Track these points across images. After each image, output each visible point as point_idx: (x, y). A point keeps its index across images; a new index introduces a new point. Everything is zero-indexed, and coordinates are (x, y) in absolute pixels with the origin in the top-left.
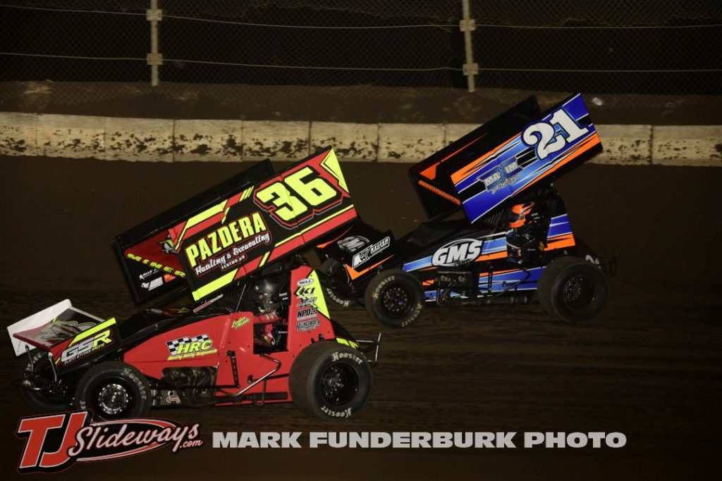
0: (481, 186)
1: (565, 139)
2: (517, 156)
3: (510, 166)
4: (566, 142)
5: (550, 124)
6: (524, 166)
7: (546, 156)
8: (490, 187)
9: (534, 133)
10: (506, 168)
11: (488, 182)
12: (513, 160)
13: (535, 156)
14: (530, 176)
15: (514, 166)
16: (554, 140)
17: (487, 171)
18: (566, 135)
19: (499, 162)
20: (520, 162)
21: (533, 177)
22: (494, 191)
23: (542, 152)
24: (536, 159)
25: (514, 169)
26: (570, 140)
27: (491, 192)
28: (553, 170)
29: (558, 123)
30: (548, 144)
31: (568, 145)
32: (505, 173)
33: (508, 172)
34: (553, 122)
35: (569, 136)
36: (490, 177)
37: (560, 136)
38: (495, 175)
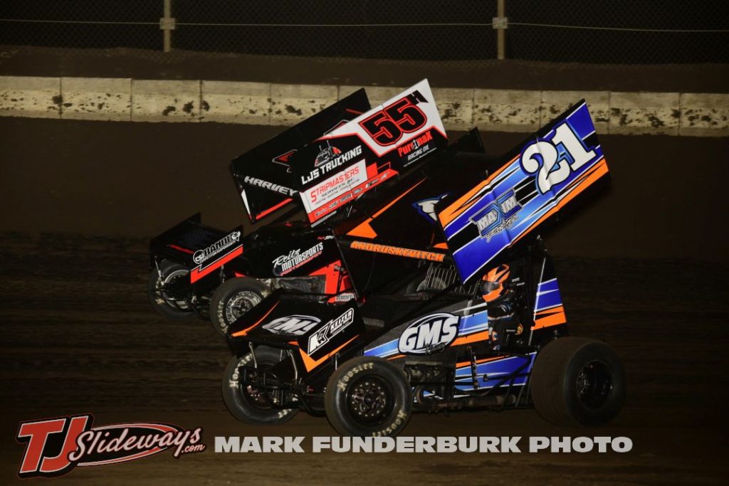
0: (473, 231)
1: (570, 165)
2: (516, 188)
3: (507, 201)
4: (571, 169)
5: (552, 143)
6: (523, 203)
7: (548, 189)
8: (484, 232)
9: (534, 157)
10: (503, 205)
11: (482, 224)
12: (510, 194)
13: (535, 189)
14: (530, 217)
15: (511, 203)
16: (556, 167)
17: (480, 210)
18: (571, 161)
19: (495, 195)
20: (518, 197)
21: (533, 219)
22: (488, 238)
23: (544, 184)
24: (537, 193)
25: (512, 207)
26: (575, 167)
27: (486, 239)
28: (556, 210)
29: (561, 143)
30: (550, 172)
31: (573, 173)
32: (502, 212)
33: (505, 211)
34: (556, 140)
35: (574, 161)
36: (485, 218)
37: (564, 161)
38: (490, 214)
